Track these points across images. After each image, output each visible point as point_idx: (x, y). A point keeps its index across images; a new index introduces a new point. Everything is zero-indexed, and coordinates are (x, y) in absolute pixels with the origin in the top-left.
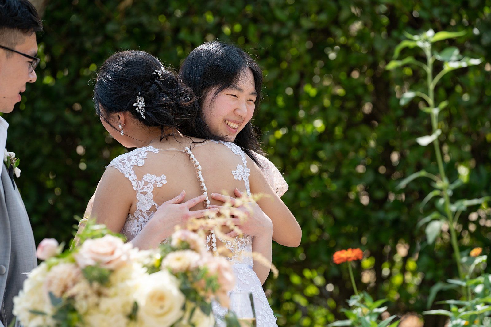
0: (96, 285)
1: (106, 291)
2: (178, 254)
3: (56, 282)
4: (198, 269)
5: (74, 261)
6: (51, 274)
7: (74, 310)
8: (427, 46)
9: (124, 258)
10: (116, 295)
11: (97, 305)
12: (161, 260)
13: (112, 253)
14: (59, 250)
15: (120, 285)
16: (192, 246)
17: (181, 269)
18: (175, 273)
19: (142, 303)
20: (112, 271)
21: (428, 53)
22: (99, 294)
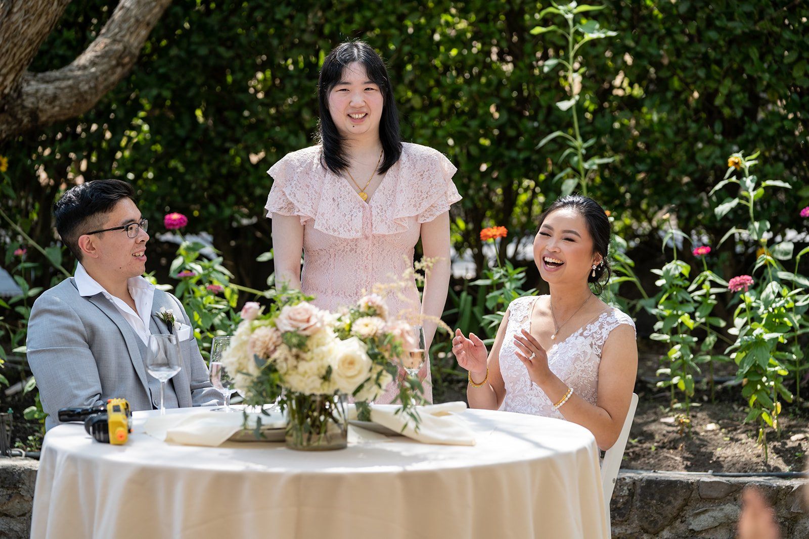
0: (294, 350)
1: (303, 355)
2: (366, 320)
3: (259, 344)
4: (385, 335)
5: (274, 325)
6: (254, 336)
7: (275, 371)
8: (570, 17)
9: (319, 325)
10: (312, 359)
11: (296, 367)
12: (351, 325)
13: (308, 321)
14: (260, 313)
15: (317, 351)
16: (378, 312)
17: (369, 335)
18: (363, 340)
19: (335, 367)
20: (308, 337)
21: (571, 23)
22: (297, 357)
